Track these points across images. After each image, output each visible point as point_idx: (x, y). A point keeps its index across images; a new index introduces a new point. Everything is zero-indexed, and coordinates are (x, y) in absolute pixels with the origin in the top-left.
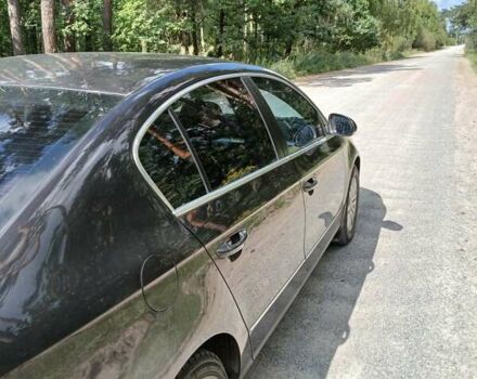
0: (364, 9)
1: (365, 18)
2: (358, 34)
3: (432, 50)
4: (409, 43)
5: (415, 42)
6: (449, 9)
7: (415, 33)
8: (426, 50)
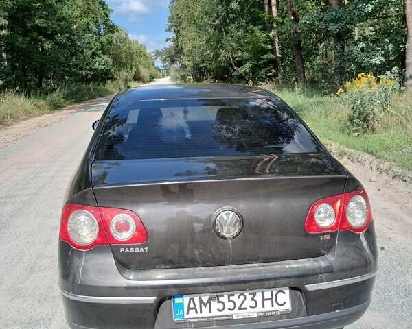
0: (97, 50)
1: (100, 57)
2: (96, 70)
3: (148, 82)
4: (130, 76)
5: (135, 76)
6: (160, 50)
7: (134, 69)
8: (144, 82)
